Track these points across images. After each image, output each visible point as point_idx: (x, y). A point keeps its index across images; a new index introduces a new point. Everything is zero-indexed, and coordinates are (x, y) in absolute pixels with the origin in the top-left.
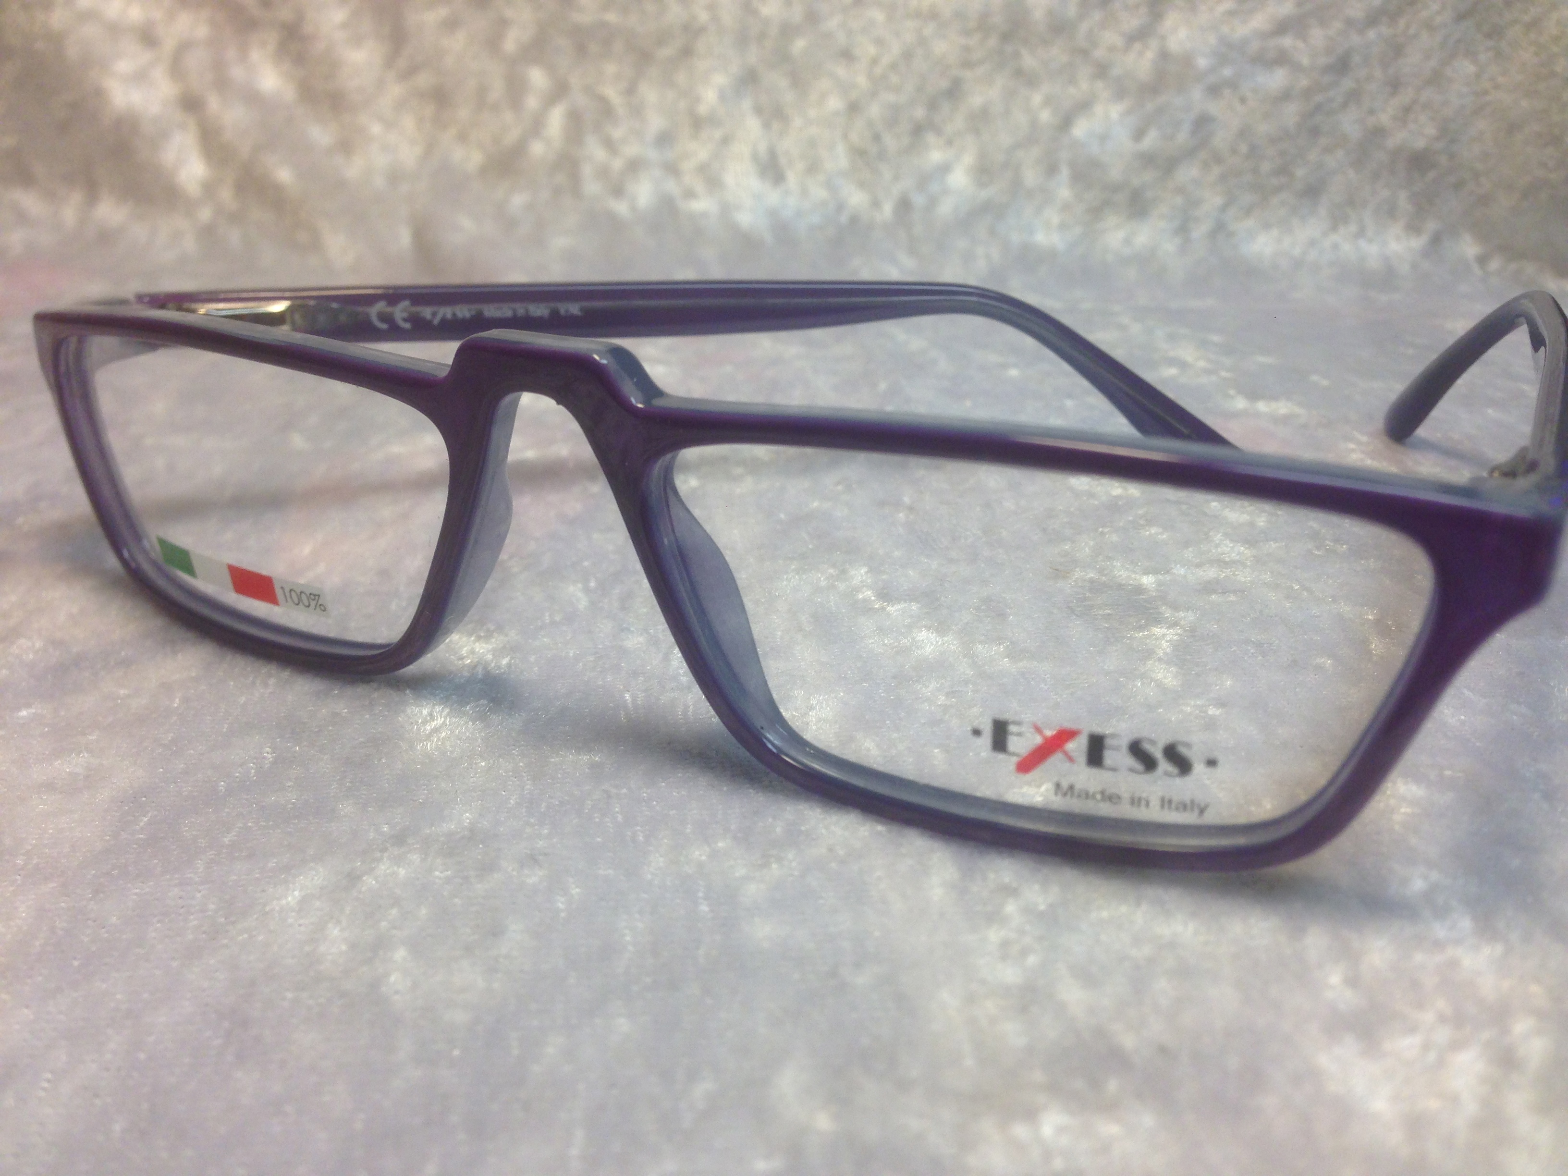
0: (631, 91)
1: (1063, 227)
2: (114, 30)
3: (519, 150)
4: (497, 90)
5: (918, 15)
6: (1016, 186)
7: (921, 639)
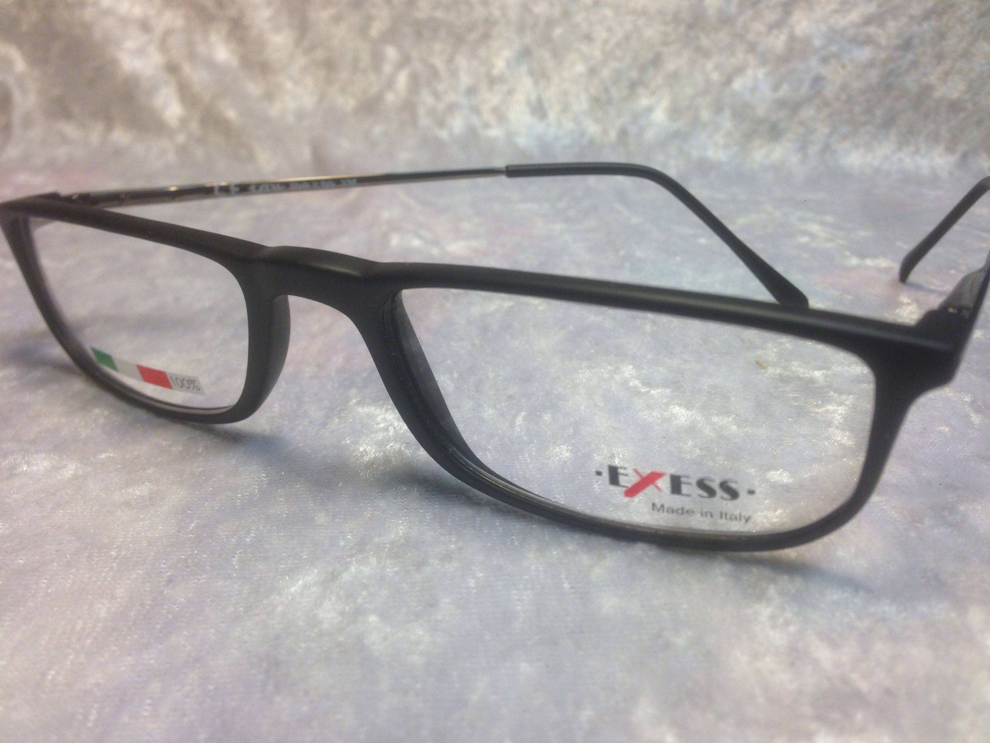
0: (450, 60)
1: (726, 146)
2: (124, 21)
3: (379, 97)
4: (365, 59)
5: (634, 12)
6: (696, 121)
7: (676, 412)
